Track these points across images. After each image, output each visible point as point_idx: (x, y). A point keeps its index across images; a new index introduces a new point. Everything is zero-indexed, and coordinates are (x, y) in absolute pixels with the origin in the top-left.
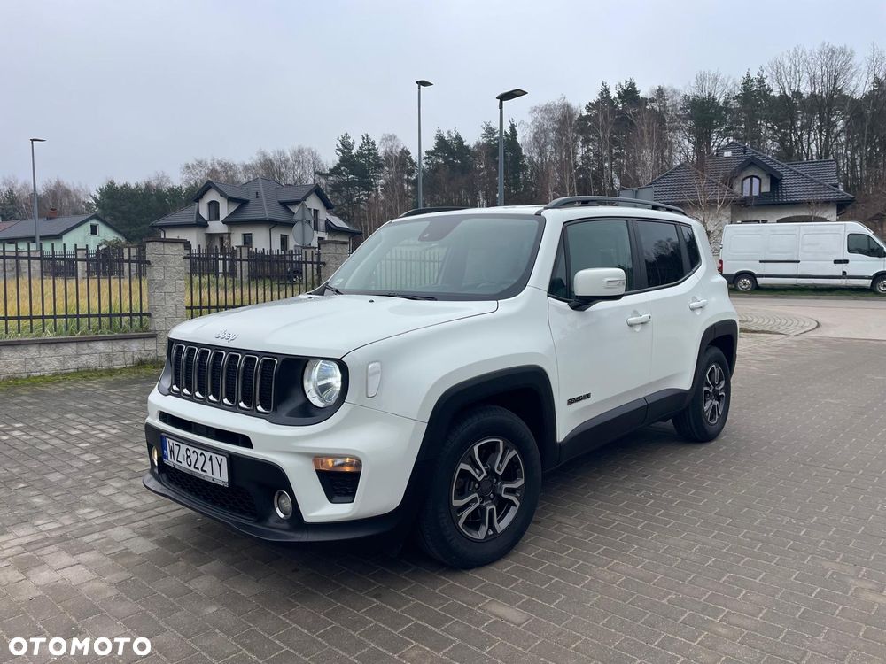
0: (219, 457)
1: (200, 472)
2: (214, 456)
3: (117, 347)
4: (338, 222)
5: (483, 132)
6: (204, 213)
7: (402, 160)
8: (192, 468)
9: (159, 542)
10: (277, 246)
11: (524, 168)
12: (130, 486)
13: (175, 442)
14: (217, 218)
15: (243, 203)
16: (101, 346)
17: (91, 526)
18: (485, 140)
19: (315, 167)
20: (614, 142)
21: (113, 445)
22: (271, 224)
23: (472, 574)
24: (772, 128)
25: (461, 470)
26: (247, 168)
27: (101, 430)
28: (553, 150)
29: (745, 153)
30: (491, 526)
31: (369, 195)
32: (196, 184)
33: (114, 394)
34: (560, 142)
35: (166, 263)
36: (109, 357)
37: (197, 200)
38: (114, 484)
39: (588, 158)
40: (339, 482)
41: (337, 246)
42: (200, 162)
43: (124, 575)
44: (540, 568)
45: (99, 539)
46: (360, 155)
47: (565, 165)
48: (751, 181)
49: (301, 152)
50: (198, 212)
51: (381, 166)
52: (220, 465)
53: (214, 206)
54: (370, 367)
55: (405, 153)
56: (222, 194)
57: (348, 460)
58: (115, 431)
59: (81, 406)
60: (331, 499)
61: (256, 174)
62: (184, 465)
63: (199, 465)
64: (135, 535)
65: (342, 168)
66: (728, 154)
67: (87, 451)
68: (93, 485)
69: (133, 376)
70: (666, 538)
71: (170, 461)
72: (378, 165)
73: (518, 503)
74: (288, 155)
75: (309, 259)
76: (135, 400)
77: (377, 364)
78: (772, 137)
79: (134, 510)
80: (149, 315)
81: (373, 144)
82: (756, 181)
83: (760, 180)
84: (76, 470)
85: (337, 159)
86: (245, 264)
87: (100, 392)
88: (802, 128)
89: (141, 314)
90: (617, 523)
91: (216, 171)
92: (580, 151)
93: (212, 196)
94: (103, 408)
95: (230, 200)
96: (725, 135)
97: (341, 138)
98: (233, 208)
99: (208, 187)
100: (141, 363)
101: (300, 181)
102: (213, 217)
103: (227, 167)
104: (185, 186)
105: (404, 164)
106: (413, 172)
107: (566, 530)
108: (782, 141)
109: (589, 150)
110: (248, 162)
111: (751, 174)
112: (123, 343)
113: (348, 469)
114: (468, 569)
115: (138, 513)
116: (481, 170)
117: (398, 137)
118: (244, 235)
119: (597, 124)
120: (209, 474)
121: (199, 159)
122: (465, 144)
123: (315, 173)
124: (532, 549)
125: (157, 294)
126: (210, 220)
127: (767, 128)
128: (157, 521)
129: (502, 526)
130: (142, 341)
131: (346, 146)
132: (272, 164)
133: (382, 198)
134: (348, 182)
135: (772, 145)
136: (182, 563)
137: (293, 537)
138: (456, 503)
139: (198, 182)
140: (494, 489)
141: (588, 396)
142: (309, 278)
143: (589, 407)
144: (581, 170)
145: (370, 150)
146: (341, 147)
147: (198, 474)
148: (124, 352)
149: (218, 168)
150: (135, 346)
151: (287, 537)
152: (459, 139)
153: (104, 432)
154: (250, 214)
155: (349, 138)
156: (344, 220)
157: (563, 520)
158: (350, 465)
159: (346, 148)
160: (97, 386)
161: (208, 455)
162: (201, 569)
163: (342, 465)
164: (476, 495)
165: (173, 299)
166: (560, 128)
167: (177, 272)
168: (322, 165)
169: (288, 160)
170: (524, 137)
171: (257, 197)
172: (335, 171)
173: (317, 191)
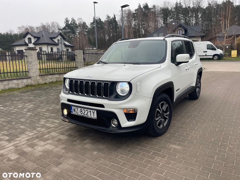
0: (93, 111)
1: (86, 115)
2: (91, 111)
3: (20, 81)
4: (67, 43)
5: (106, 17)
6: (27, 41)
7: (84, 25)
8: (83, 114)
9: (67, 136)
10: (50, 50)
11: (118, 28)
12: (48, 121)
13: (76, 107)
14: (31, 43)
15: (39, 38)
16: (15, 81)
17: (44, 133)
18: (107, 20)
19: (58, 27)
20: (143, 20)
21: (35, 110)
22: (48, 44)
23: (160, 138)
24: (183, 17)
25: (157, 110)
26: (37, 28)
27: (28, 106)
28: (126, 22)
29: (178, 23)
30: (163, 125)
31: (74, 36)
32: (22, 33)
33: (24, 95)
34: (128, 20)
35: (32, 56)
36: (18, 84)
37: (24, 38)
38: (43, 121)
39: (136, 25)
40: (130, 116)
41: (80, 50)
42: (23, 26)
43: (64, 146)
44: (176, 135)
45: (49, 137)
46: (71, 24)
47: (130, 27)
48: (180, 31)
49: (53, 23)
50: (25, 41)
51: (78, 27)
52: (94, 113)
53: (30, 39)
54: (137, 84)
55: (84, 23)
56: (32, 36)
57: (131, 110)
58: (32, 106)
59: (16, 99)
60: (128, 121)
61: (40, 30)
62: (80, 114)
63: (86, 113)
64: (59, 134)
65: (66, 28)
66: (174, 24)
67: (28, 112)
68: (36, 121)
69: (26, 90)
70: (203, 124)
71: (74, 113)
72: (77, 27)
73: (168, 118)
74: (50, 24)
75: (64, 54)
76: (32, 97)
77: (139, 83)
78: (183, 19)
79: (54, 128)
80: (28, 72)
81: (75, 21)
82: (181, 31)
83: (182, 30)
84: (28, 118)
85: (65, 25)
86: (45, 56)
87: (19, 95)
88: (191, 16)
89: (26, 72)
90: (188, 122)
91: (28, 29)
92: (133, 23)
93: (29, 36)
94: (23, 99)
95: (35, 37)
96: (171, 18)
97: (65, 19)
98: (36, 40)
99: (27, 33)
100: (27, 86)
101: (54, 31)
102: (30, 42)
103: (31, 28)
104: (19, 33)
105: (84, 27)
106: (87, 29)
107: (176, 124)
108: (186, 20)
109: (136, 23)
110: (38, 26)
111: (180, 29)
112: (21, 80)
113: (131, 112)
114: (158, 136)
115: (56, 128)
116: (106, 28)
117: (82, 18)
118: (40, 48)
119: (138, 15)
120: (89, 116)
121: (22, 25)
122: (101, 21)
123: (58, 29)
124: (171, 130)
125: (30, 65)
126: (29, 43)
127: (182, 17)
128: (63, 130)
129: (165, 124)
130: (27, 79)
131: (67, 21)
132: (45, 26)
133: (78, 36)
134: (68, 32)
135: (183, 21)
136: (78, 141)
137: (119, 131)
138: (156, 119)
139: (23, 32)
140: (163, 115)
141: (179, 89)
142: (65, 60)
143: (179, 92)
144: (134, 28)
145: (74, 22)
146: (65, 21)
147: (85, 116)
148: (22, 83)
149: (29, 28)
150: (25, 81)
151: (117, 131)
152: (100, 19)
153: (29, 106)
154: (41, 41)
155: (68, 19)
156: (69, 43)
157: (174, 122)
158: (132, 111)
159: (67, 22)
160: (17, 93)
161: (89, 110)
162: (85, 142)
163: (129, 111)
164: (160, 117)
165: (35, 67)
166: (128, 16)
167: (35, 59)
168: (60, 27)
169: (50, 25)
170: (118, 19)
171: (43, 36)
172: (64, 28)
173: (61, 34)
